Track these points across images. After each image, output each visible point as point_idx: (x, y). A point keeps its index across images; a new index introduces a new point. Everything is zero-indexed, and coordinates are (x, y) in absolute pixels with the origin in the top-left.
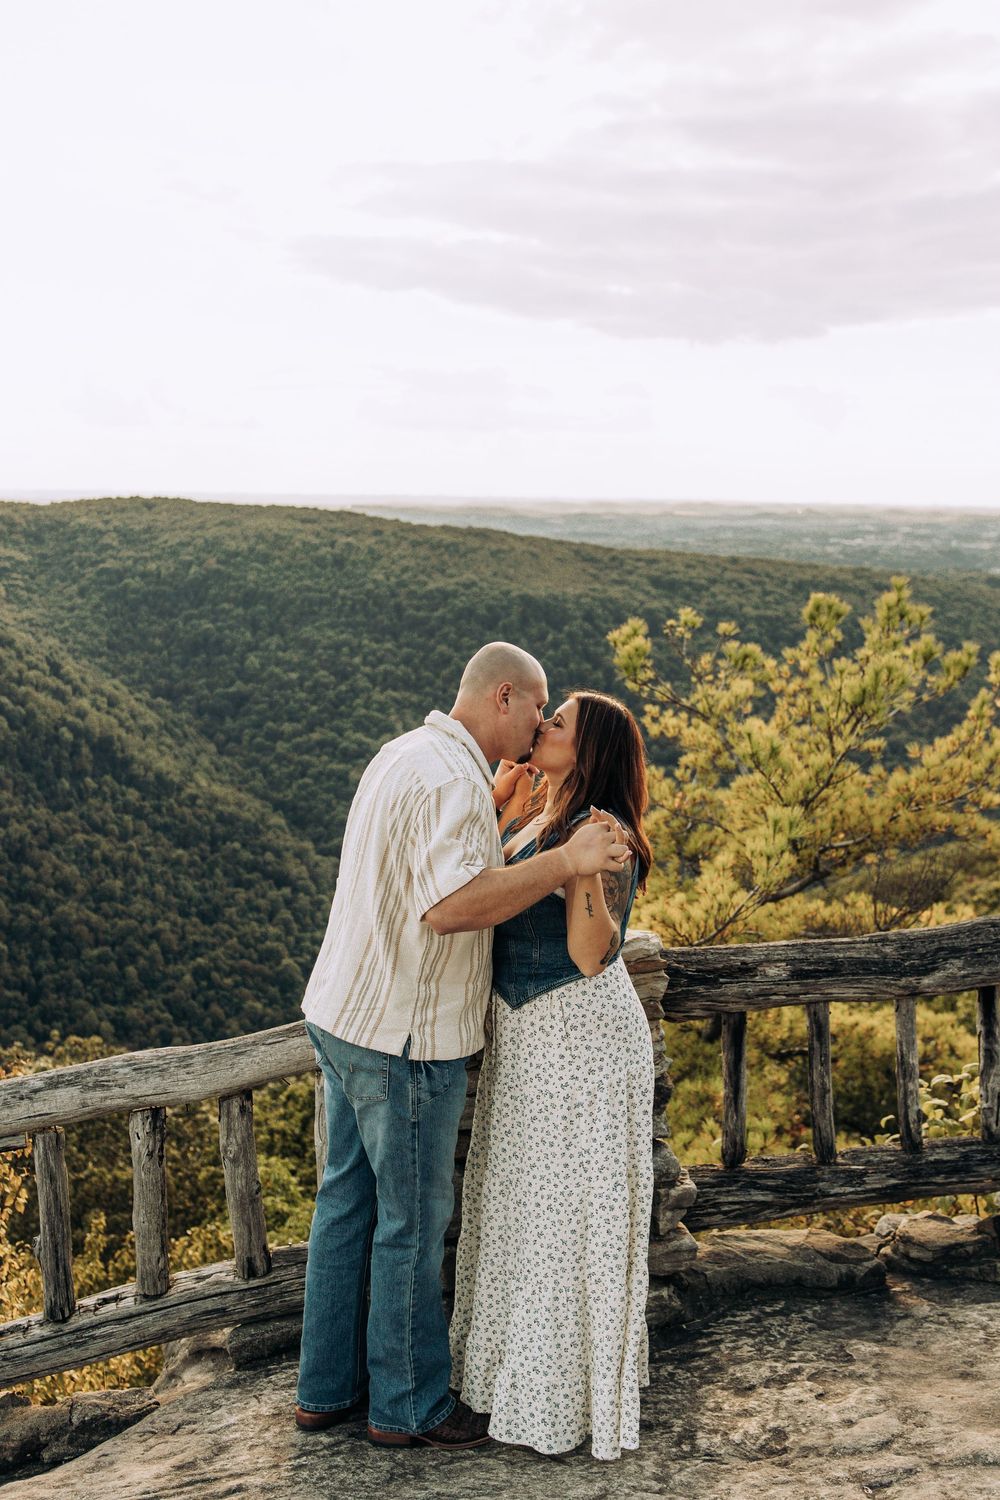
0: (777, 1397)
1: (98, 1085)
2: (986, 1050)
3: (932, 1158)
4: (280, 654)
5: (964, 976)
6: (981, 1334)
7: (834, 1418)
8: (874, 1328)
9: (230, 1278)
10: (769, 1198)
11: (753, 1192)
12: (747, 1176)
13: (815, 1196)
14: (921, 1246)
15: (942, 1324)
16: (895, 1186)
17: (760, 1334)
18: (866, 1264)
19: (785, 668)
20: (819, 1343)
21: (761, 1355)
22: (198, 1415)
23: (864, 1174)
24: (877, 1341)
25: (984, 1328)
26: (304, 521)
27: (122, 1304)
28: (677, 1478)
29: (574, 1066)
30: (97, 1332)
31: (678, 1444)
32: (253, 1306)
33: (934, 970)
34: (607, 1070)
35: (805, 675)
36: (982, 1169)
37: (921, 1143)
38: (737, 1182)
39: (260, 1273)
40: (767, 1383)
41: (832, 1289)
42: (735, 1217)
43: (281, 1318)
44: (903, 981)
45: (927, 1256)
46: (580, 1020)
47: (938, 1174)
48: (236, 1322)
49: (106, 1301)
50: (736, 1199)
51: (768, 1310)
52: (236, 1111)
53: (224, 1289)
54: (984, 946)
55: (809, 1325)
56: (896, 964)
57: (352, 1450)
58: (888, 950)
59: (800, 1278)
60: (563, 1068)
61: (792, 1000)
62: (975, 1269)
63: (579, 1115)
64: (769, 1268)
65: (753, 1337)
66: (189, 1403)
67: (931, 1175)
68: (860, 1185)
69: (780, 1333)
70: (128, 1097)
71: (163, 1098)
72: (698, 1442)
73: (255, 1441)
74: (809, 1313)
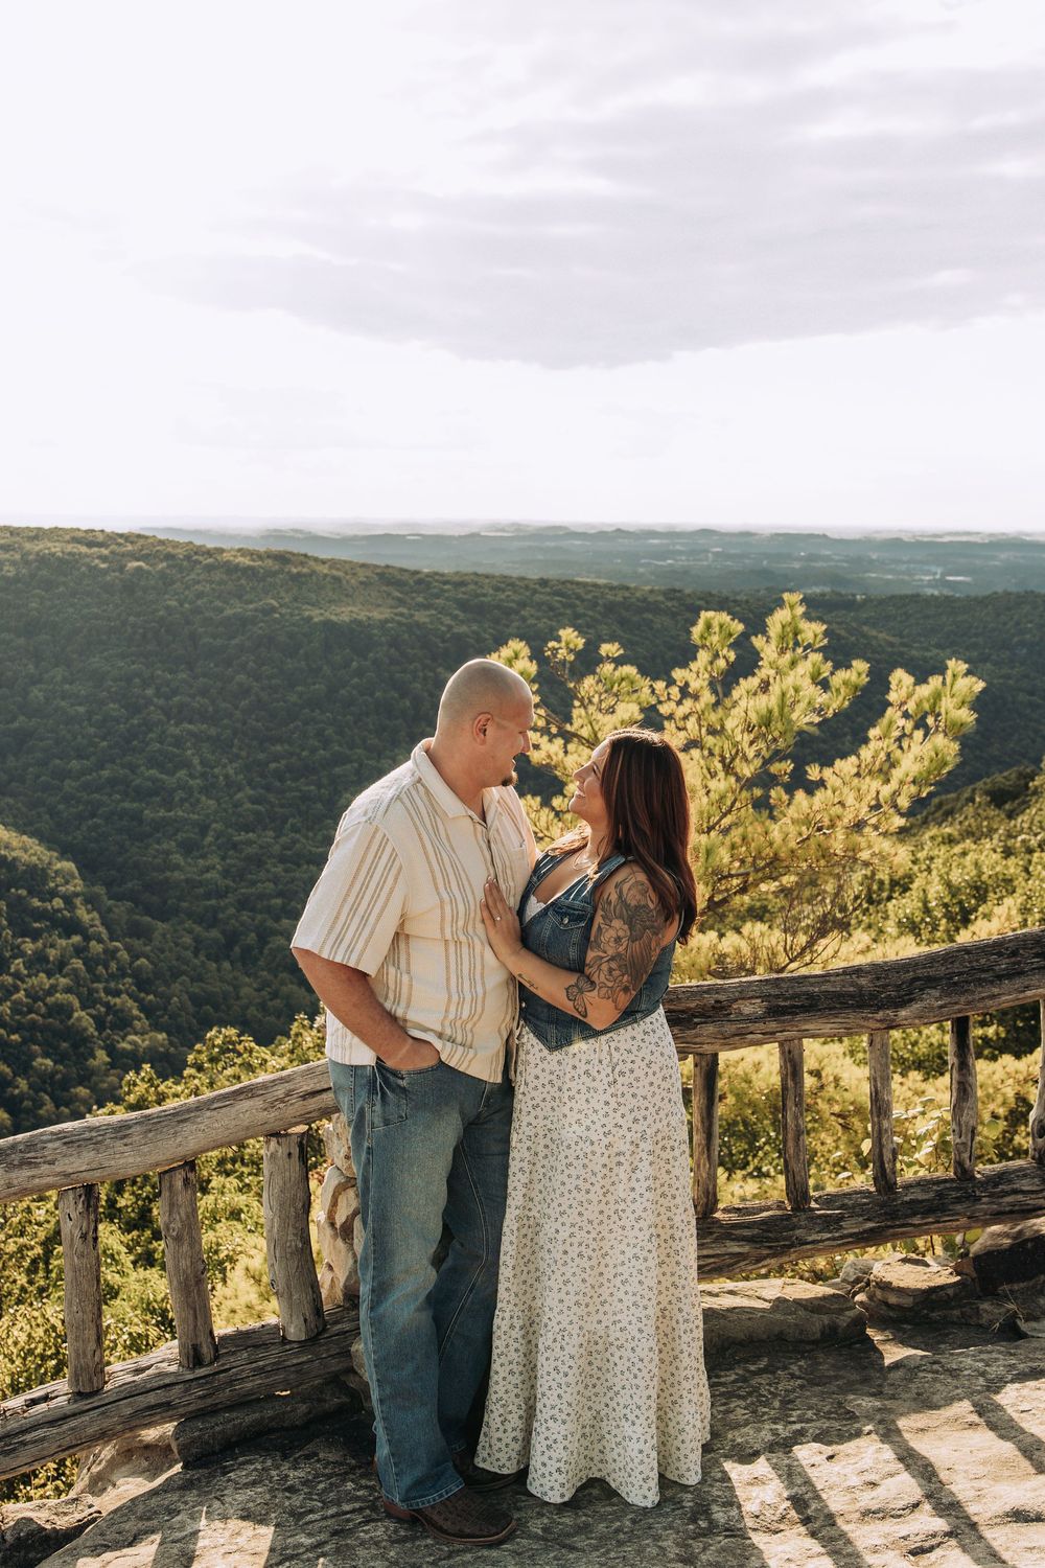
0: (786, 1462)
1: (26, 1163)
2: (959, 1083)
3: (907, 1199)
4: (67, 687)
5: (941, 1007)
6: (981, 1381)
7: (855, 1481)
8: (866, 1380)
9: (174, 1368)
10: (746, 1249)
11: (728, 1243)
12: (722, 1226)
13: (792, 1246)
14: (901, 1291)
15: (937, 1372)
16: (872, 1230)
17: (750, 1394)
18: (847, 1313)
19: (675, 691)
20: (814, 1400)
21: (757, 1418)
22: (155, 1522)
23: (841, 1218)
24: (873, 1395)
25: (983, 1374)
26: (90, 544)
27: (53, 1404)
28: (703, 1557)
29: (619, 1114)
30: (28, 1437)
31: (694, 1520)
32: (200, 1397)
33: (911, 1000)
34: (650, 1120)
35: (696, 697)
36: (958, 1207)
37: (895, 1183)
38: (711, 1233)
39: (207, 1361)
40: (771, 1448)
41: (813, 1342)
42: (710, 1272)
43: (230, 1408)
44: (880, 1016)
45: (907, 1302)
46: (629, 1065)
47: (914, 1214)
48: (182, 1416)
49: (34, 1402)
50: (711, 1252)
51: (752, 1368)
52: (179, 1184)
53: (167, 1381)
54: (960, 974)
55: (799, 1382)
56: (873, 996)
57: (338, 1551)
58: (863, 981)
59: (781, 1332)
60: (607, 1115)
61: (769, 1036)
62: (956, 1312)
63: (619, 1164)
64: (750, 1323)
65: (743, 1398)
66: (140, 1509)
67: (907, 1216)
68: (837, 1230)
69: (771, 1393)
70: (59, 1174)
71: (97, 1174)
72: (715, 1516)
73: (227, 1548)
74: (794, 1369)
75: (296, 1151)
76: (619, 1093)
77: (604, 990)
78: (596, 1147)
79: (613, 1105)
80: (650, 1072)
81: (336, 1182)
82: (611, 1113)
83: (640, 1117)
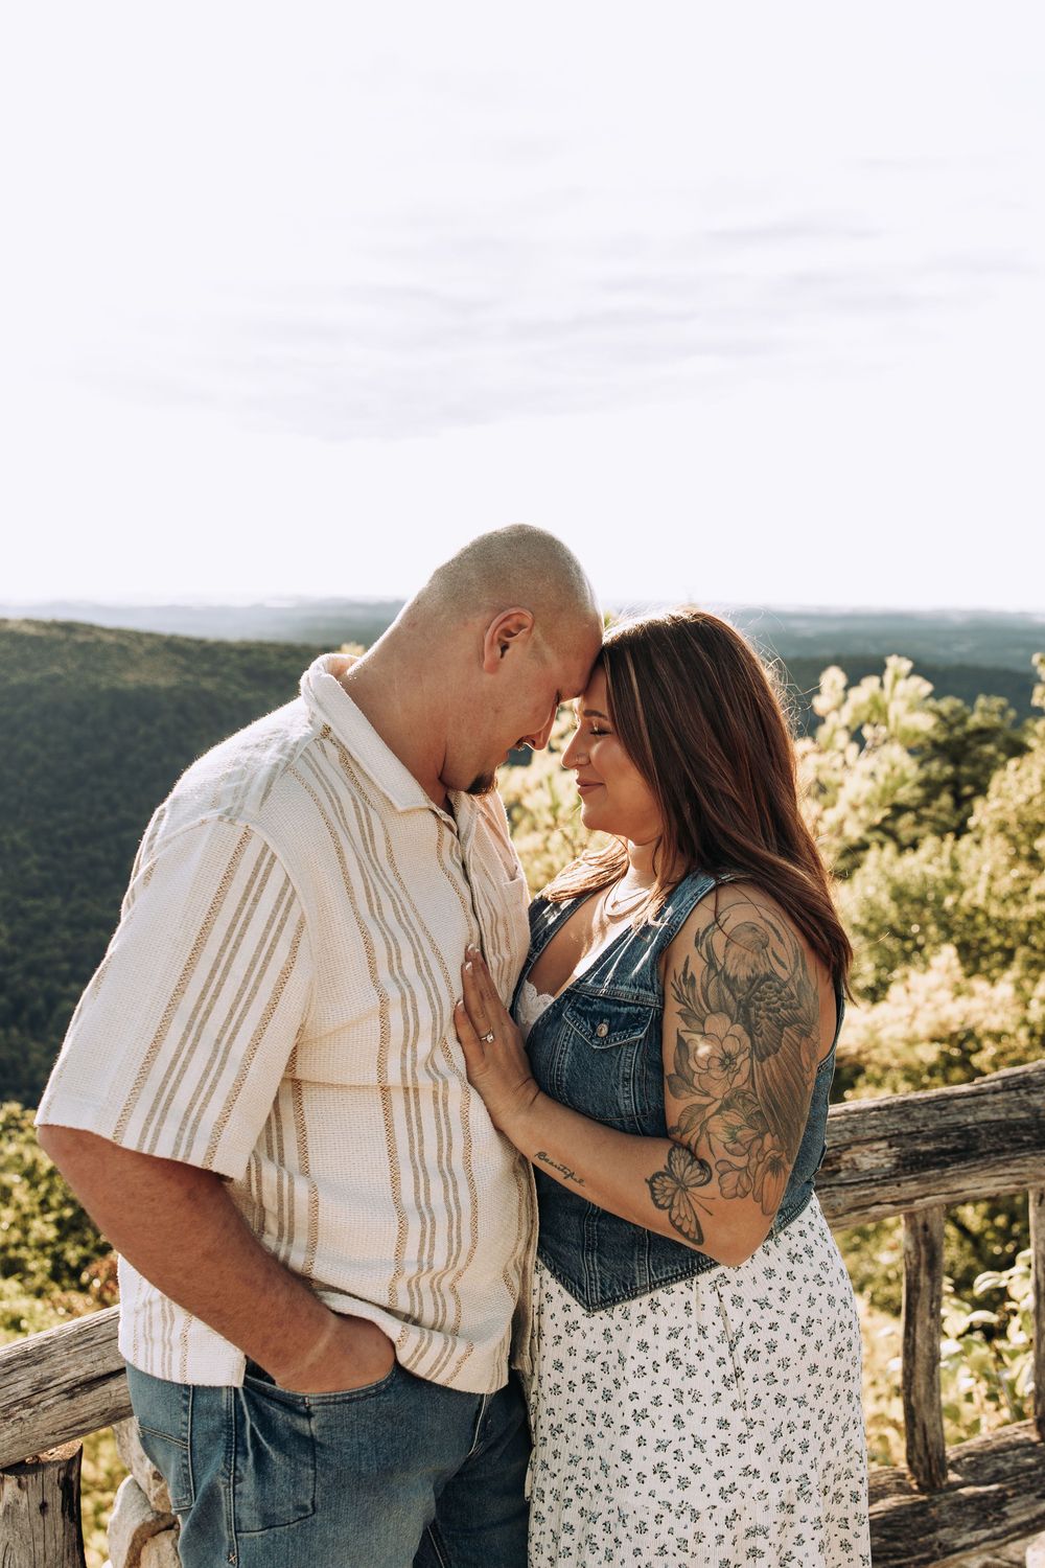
75: (56, 1498)
76: (749, 1398)
77: (732, 1177)
78: (704, 1525)
79: (738, 1427)
80: (810, 1342)
81: (136, 1523)
82: (734, 1444)
83: (795, 1447)
